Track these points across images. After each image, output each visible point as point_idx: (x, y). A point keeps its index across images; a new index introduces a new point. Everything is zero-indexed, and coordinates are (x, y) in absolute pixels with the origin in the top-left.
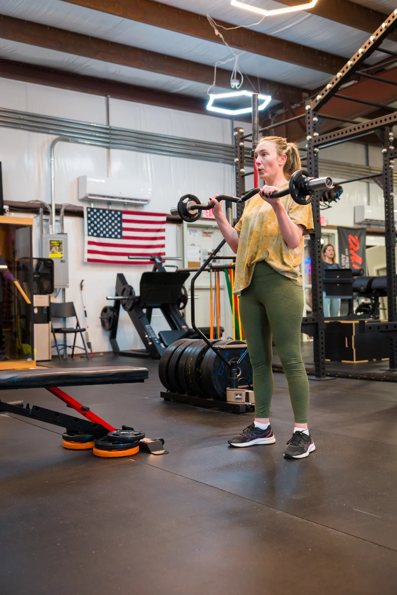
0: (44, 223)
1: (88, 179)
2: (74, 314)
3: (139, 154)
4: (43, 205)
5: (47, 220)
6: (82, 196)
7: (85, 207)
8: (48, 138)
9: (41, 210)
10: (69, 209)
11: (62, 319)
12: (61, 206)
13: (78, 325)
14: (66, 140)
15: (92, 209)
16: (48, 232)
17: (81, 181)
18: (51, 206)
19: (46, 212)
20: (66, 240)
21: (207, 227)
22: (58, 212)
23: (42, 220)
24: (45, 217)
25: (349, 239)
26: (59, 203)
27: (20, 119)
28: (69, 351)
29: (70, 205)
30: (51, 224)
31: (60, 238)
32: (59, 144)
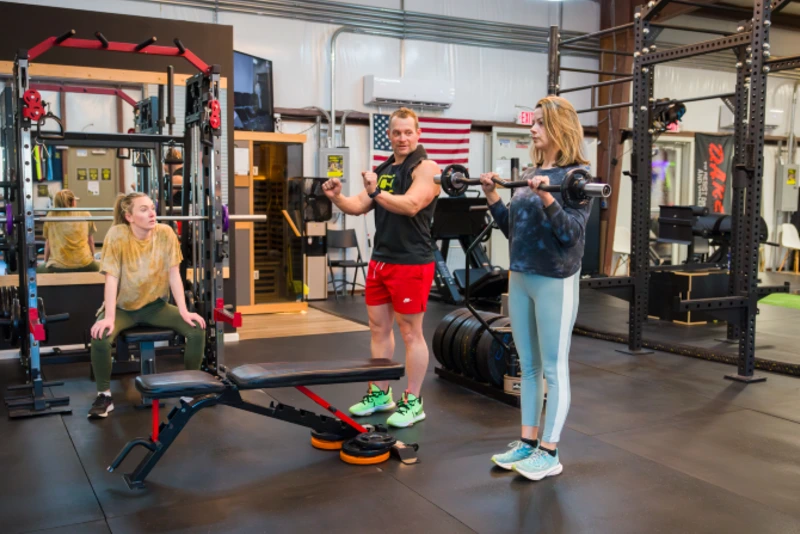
0: (322, 134)
1: (375, 79)
2: (355, 244)
3: (440, 45)
4: (320, 112)
5: (325, 131)
6: (368, 101)
7: (371, 112)
8: (328, 29)
9: (318, 118)
10: (352, 116)
11: (341, 250)
12: (342, 113)
13: (359, 257)
14: (350, 29)
15: (380, 116)
16: (326, 146)
17: (367, 82)
18: (330, 113)
19: (325, 120)
20: (348, 155)
21: (523, 136)
22: (338, 120)
23: (319, 130)
24: (323, 126)
25: (710, 150)
26: (340, 109)
27: (295, 6)
28: (349, 287)
29: (353, 112)
30: (330, 135)
31: (341, 152)
32: (342, 35)
